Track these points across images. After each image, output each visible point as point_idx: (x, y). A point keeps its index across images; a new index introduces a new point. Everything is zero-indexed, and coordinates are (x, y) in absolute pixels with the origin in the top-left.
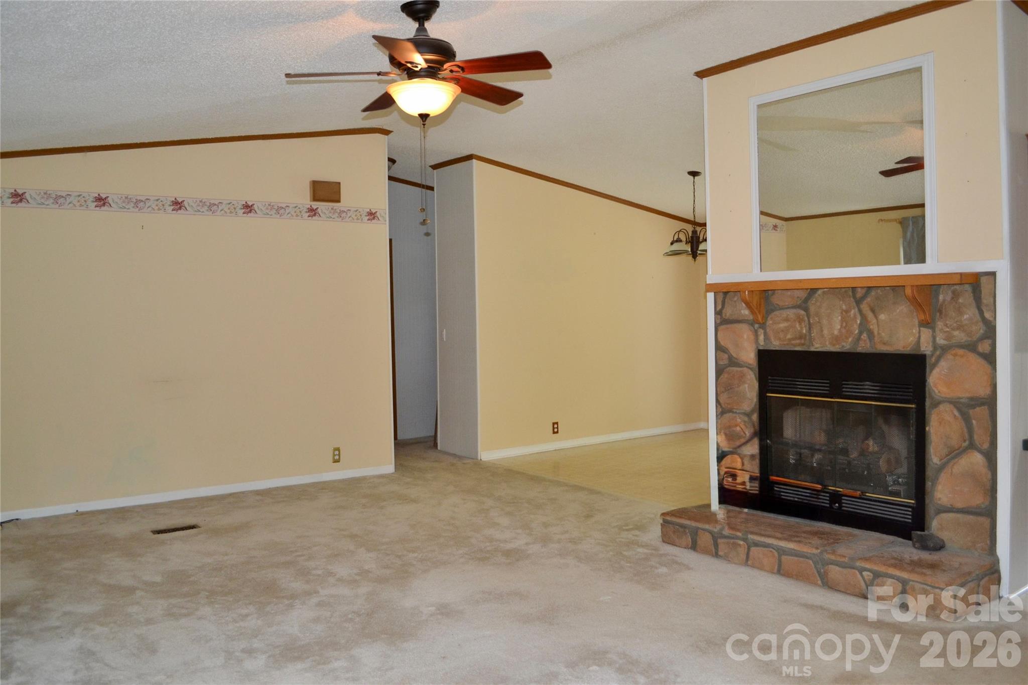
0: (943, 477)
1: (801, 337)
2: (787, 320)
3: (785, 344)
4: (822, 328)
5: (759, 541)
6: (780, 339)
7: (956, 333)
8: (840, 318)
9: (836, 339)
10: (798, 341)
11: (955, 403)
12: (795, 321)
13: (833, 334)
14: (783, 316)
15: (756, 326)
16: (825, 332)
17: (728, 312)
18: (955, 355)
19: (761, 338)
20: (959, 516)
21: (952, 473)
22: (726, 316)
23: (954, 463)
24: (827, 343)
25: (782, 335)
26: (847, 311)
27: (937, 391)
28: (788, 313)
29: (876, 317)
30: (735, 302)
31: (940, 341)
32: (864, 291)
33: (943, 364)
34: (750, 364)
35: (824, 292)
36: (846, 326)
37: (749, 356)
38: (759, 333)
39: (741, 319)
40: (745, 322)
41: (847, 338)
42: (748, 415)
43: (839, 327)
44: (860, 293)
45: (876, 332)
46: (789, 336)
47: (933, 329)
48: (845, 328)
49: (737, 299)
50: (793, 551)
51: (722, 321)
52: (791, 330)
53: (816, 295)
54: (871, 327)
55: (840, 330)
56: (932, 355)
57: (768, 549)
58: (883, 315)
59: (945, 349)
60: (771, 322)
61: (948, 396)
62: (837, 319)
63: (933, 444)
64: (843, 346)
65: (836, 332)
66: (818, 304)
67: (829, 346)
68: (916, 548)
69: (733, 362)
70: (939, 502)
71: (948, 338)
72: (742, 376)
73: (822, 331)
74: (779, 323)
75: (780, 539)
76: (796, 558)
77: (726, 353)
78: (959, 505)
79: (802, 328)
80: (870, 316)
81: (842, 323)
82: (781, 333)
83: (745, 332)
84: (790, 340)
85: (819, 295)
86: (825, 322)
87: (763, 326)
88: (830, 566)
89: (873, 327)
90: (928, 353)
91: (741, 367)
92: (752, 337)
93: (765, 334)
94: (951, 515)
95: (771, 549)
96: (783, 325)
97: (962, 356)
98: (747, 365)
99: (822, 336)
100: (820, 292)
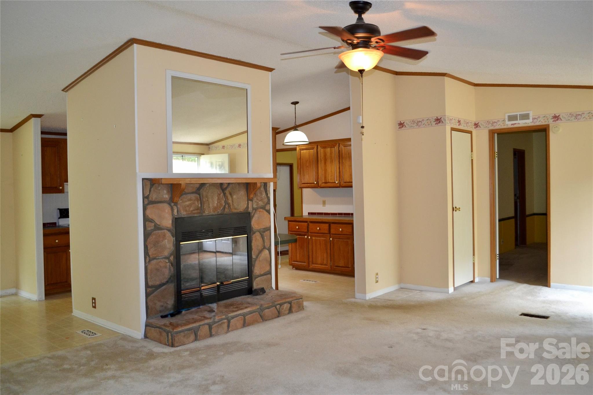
0: (257, 262)
1: (197, 209)
2: (190, 200)
3: (189, 214)
4: (209, 203)
5: (234, 315)
6: (186, 211)
7: (260, 202)
8: (217, 198)
9: (215, 209)
10: (196, 211)
11: (259, 231)
12: (195, 200)
13: (214, 206)
14: (188, 198)
15: (172, 204)
16: (211, 205)
17: (154, 197)
18: (260, 212)
19: (176, 211)
20: (262, 277)
21: (259, 261)
22: (152, 199)
23: (260, 256)
24: (211, 211)
25: (187, 208)
26: (220, 195)
27: (254, 227)
28: (191, 196)
29: (232, 197)
30: (159, 190)
31: (255, 206)
32: (227, 185)
33: (256, 216)
34: (168, 228)
35: (210, 185)
36: (220, 201)
37: (168, 222)
38: (174, 208)
39: (163, 200)
40: (164, 203)
41: (220, 208)
42: (167, 258)
43: (217, 202)
44: (225, 186)
45: (231, 204)
46: (191, 209)
47: (252, 201)
48: (219, 203)
49: (161, 189)
50: (250, 312)
51: (148, 202)
52: (193, 205)
53: (206, 186)
54: (229, 202)
55: (217, 204)
56: (252, 212)
57: (239, 317)
58: (235, 196)
59: (255, 209)
60: (181, 202)
61: (258, 229)
62: (216, 198)
63: (253, 250)
64: (218, 212)
65: (215, 205)
66: (207, 191)
67: (212, 212)
68: (261, 295)
69: (158, 228)
70: (256, 274)
71: (257, 205)
72: (164, 236)
73: (209, 205)
74: (186, 202)
75: (237, 311)
76: (252, 315)
77: (152, 222)
78: (262, 273)
79: (198, 204)
80: (229, 196)
81: (218, 201)
82: (187, 207)
83: (166, 208)
84: (192, 211)
85: (208, 186)
86: (210, 200)
87: (176, 204)
88: (265, 310)
89: (230, 201)
90: (251, 212)
91: (162, 230)
92: (170, 211)
93: (177, 208)
94: (259, 278)
95: (240, 316)
96: (187, 203)
97: (262, 212)
98: (165, 228)
99: (209, 207)
100: (208, 185)
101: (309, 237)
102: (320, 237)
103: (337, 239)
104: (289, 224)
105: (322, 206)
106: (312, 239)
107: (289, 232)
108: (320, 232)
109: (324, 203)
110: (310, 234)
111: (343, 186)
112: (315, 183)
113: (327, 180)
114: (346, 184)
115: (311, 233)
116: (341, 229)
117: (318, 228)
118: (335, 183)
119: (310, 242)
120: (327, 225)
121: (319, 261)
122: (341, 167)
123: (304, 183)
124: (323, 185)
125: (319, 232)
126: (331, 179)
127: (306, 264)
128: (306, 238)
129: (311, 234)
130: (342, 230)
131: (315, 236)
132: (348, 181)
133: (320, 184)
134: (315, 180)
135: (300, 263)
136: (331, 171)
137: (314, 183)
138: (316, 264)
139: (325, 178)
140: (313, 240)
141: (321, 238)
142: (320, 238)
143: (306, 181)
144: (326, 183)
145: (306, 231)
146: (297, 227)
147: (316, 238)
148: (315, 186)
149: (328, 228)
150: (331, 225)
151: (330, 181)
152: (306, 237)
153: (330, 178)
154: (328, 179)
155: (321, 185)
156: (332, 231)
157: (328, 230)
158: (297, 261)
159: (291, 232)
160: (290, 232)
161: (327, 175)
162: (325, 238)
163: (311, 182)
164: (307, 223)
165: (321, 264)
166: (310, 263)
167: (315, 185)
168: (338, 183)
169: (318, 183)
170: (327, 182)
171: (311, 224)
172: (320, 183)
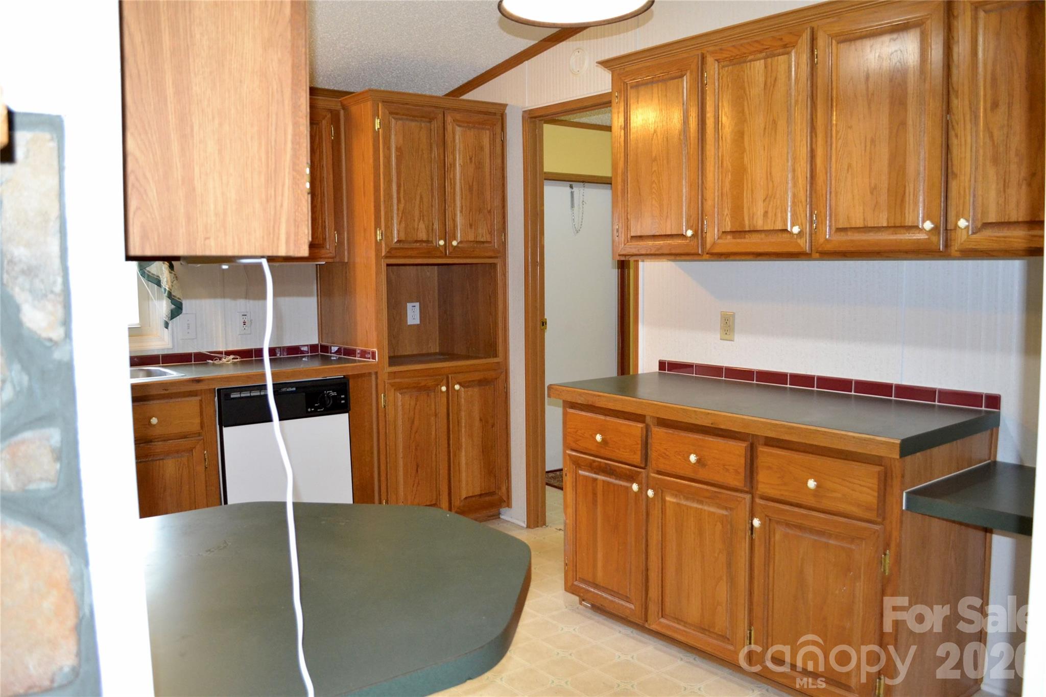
101: (650, 493)
102: (701, 502)
103: (788, 525)
104: (565, 414)
105: (719, 336)
106: (663, 501)
107: (564, 452)
108: (703, 474)
109: (728, 326)
110: (654, 478)
111: (829, 247)
112: (689, 233)
113: (746, 219)
114: (843, 237)
115: (659, 473)
116: (812, 484)
117: (693, 458)
118: (785, 235)
119: (656, 512)
120: (739, 448)
121: (693, 610)
122: (820, 152)
123: (639, 234)
124: (729, 244)
125: (698, 477)
126: (766, 213)
127: (632, 607)
128: (636, 493)
129: (657, 476)
130: (818, 486)
131: (679, 491)
132: (860, 224)
133: (709, 241)
134: (688, 221)
135: (610, 597)
136: (769, 176)
137: (682, 236)
138: (678, 620)
139: (737, 210)
140: (669, 512)
141: (706, 508)
142: (700, 506)
143: (646, 225)
144: (738, 233)
145: (637, 458)
146: (599, 438)
147: (683, 502)
148: (687, 251)
149: (742, 461)
150: (762, 449)
151: (760, 224)
152: (635, 487)
153: (759, 210)
154: (752, 217)
155: (714, 244)
156: (766, 483)
157: (742, 470)
158: (596, 586)
159: (574, 453)
160: (569, 452)
161: (746, 195)
162: (726, 508)
163: (669, 233)
164: (641, 425)
165: (703, 630)
166: (653, 608)
167: (687, 245)
168: (801, 234)
169: (700, 234)
170: (747, 229)
171: (658, 432)
172: (712, 234)
